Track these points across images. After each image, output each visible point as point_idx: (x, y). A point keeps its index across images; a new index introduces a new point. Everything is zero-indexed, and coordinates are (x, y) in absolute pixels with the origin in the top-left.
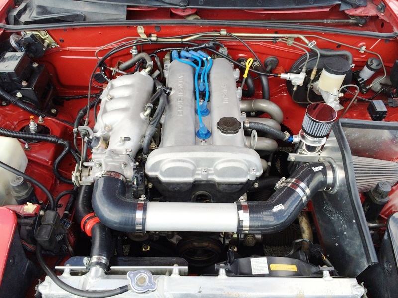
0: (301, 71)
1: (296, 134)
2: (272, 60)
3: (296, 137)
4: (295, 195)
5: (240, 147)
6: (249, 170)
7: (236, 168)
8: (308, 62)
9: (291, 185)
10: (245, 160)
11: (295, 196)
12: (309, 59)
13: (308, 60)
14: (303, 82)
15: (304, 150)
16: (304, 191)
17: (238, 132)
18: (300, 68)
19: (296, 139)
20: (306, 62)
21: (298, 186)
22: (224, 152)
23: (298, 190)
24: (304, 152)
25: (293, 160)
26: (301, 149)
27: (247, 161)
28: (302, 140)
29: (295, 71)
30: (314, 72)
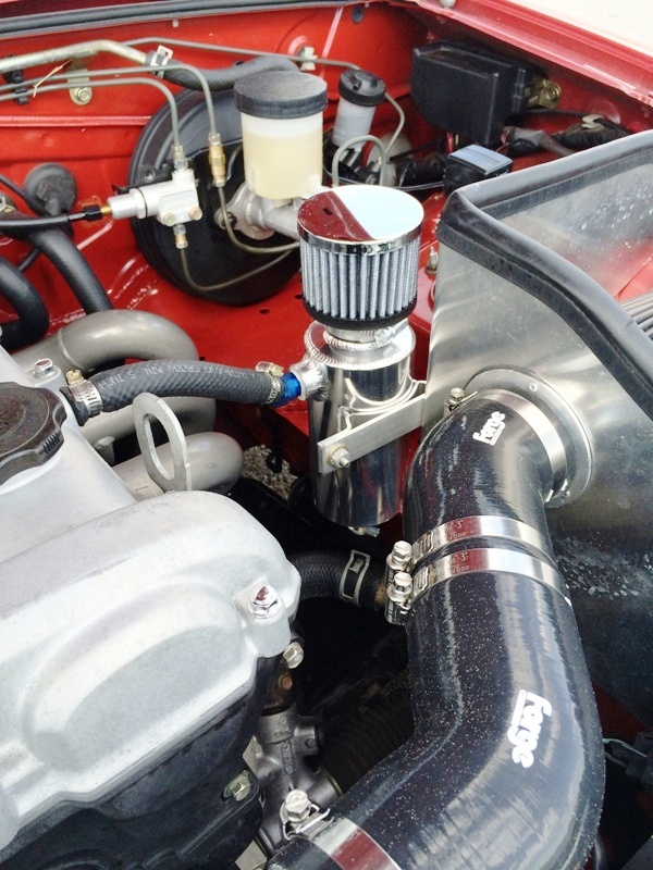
0: (172, 168)
1: (299, 359)
2: (49, 178)
3: (305, 369)
4: (507, 595)
5: (119, 515)
6: (241, 611)
7: (166, 647)
8: (181, 130)
9: (453, 565)
10: (192, 570)
11: (513, 597)
12: (180, 117)
13: (176, 124)
14: (196, 204)
15: (359, 404)
16: (519, 546)
17: (57, 443)
18: (164, 161)
19: (310, 376)
20: (175, 134)
21: (481, 543)
22: (37, 597)
23: (497, 560)
24: (364, 412)
25: (346, 462)
26: (345, 403)
27: (204, 568)
28: (332, 365)
29: (150, 178)
30: (216, 154)
